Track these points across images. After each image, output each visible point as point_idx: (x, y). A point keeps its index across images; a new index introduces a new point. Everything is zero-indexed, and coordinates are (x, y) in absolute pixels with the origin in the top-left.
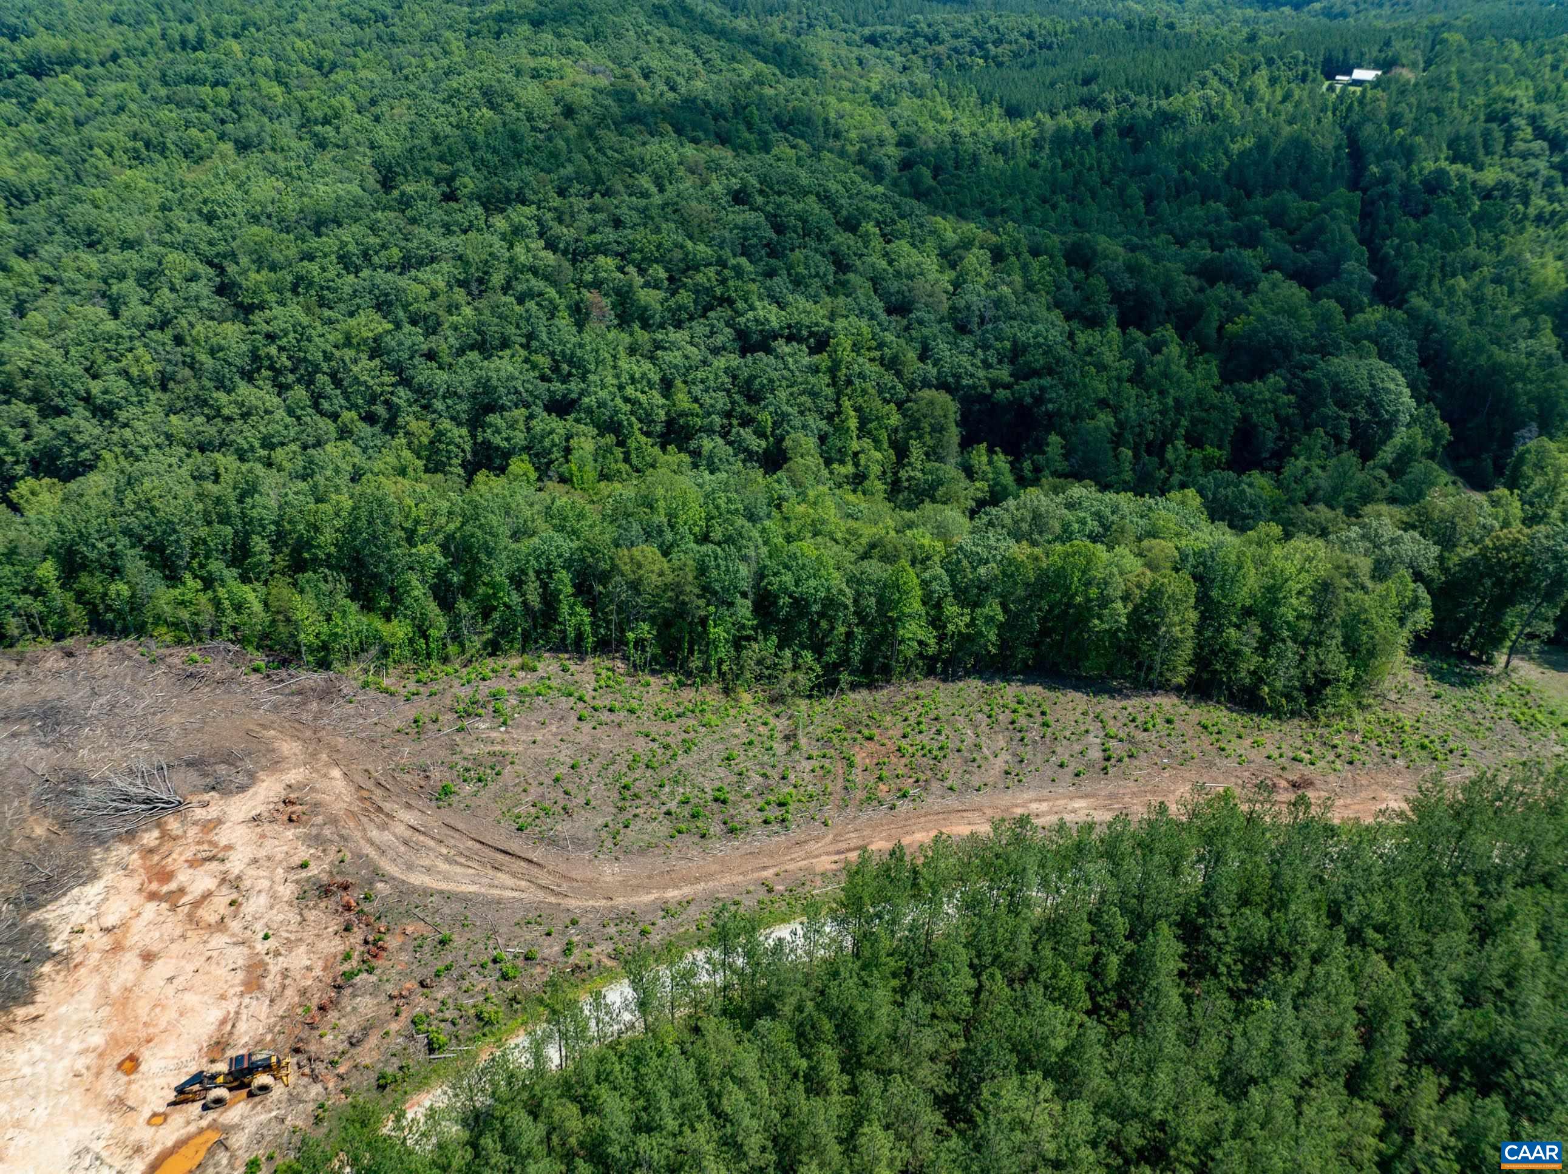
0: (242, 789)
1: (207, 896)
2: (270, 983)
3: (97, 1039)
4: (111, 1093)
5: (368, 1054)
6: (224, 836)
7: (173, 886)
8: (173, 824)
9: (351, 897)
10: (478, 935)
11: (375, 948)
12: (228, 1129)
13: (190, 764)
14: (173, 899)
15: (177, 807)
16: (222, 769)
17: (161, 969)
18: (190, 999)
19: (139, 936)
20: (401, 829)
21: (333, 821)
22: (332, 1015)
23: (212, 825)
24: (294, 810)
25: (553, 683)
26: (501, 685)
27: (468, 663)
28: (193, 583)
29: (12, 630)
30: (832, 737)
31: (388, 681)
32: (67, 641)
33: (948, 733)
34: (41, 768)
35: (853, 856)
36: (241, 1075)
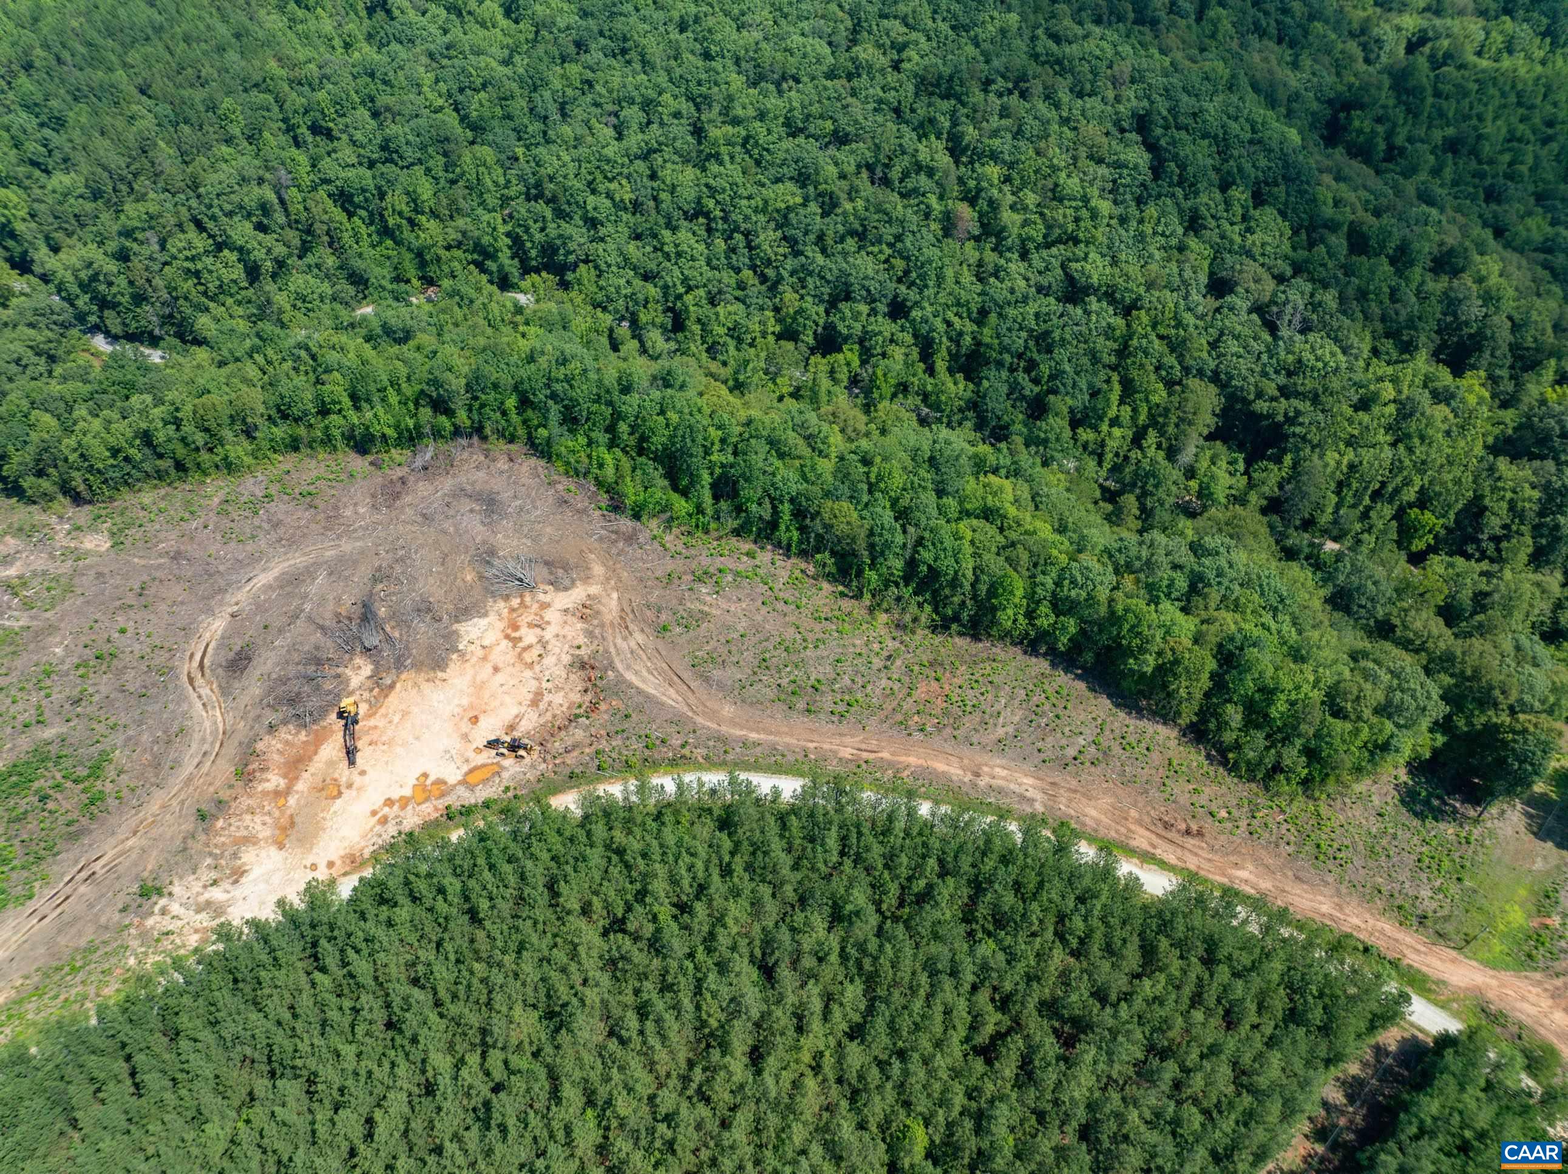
0: (566, 589)
1: (530, 647)
2: (542, 706)
3: (465, 702)
4: (464, 730)
5: (571, 759)
6: (548, 615)
7: (516, 634)
8: (528, 598)
9: (593, 674)
10: (645, 719)
11: (594, 707)
12: (503, 768)
13: (547, 563)
14: (515, 641)
15: (532, 589)
16: (560, 572)
17: (500, 678)
18: (507, 699)
19: (496, 657)
20: (633, 644)
21: (602, 625)
22: (563, 733)
23: (545, 606)
24: (586, 612)
25: (761, 572)
26: (729, 563)
27: (719, 539)
28: (582, 440)
29: (488, 431)
30: (916, 668)
31: (668, 538)
32: (512, 447)
33: (990, 696)
34: (478, 539)
35: (865, 755)
36: (514, 747)
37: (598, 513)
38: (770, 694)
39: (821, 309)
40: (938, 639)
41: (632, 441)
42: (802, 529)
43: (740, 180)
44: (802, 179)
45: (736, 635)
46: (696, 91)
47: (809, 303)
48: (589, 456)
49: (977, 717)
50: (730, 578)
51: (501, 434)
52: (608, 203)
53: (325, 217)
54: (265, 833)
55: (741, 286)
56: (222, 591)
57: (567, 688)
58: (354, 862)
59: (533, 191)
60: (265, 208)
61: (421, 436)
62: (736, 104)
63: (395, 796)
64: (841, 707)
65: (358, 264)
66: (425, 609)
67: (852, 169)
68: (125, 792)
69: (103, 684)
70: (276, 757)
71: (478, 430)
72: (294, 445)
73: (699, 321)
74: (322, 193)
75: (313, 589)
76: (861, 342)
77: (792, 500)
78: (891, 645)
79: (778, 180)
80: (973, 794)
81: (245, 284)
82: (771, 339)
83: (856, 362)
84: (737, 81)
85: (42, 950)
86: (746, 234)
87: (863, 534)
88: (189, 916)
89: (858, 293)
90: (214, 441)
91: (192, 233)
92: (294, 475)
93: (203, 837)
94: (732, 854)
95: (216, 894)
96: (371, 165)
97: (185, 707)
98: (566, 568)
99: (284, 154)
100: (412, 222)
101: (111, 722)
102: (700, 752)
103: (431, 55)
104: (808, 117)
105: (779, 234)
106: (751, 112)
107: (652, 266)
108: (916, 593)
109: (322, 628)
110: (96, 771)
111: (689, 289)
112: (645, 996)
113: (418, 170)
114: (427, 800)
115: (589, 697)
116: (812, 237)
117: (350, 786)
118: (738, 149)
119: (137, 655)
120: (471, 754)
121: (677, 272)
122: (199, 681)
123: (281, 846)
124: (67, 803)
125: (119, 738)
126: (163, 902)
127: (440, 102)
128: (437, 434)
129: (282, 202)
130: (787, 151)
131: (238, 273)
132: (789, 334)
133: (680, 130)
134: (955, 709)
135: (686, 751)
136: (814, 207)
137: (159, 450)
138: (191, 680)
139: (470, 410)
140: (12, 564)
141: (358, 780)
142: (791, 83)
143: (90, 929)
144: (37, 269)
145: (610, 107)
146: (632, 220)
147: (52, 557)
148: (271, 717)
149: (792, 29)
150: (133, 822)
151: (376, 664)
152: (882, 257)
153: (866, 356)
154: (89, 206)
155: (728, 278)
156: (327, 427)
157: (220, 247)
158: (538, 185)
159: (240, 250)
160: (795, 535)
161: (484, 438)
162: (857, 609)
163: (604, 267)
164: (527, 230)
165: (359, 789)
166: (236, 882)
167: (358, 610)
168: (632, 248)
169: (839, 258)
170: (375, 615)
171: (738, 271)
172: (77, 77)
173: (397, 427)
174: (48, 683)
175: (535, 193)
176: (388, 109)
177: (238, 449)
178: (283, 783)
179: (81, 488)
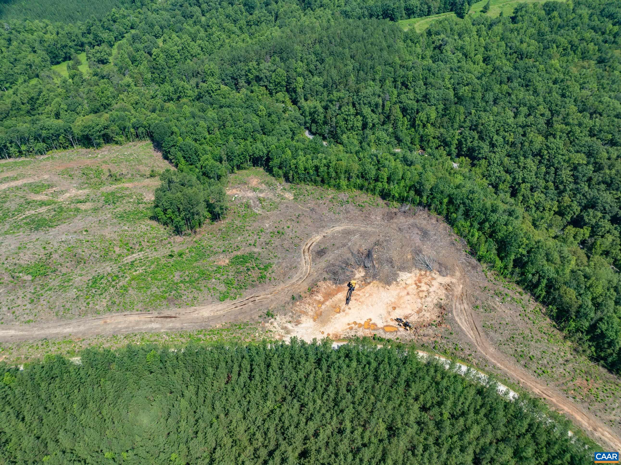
0: (443, 276)
1: (423, 291)
2: (421, 315)
3: (393, 300)
4: (389, 310)
5: (425, 339)
6: (434, 283)
7: (420, 285)
8: (428, 273)
9: (443, 312)
10: (458, 338)
11: (440, 324)
12: (399, 330)
13: (439, 263)
14: (419, 287)
15: (431, 271)
16: (443, 269)
17: (408, 297)
18: (409, 306)
19: (409, 289)
20: (462, 307)
21: (453, 295)
22: (425, 328)
23: (434, 279)
24: (448, 288)
25: (523, 302)
26: (511, 293)
27: (509, 282)
28: (468, 224)
29: (432, 207)
30: (578, 371)
31: (489, 273)
32: (439, 217)
33: (611, 399)
34: (417, 244)
35: (545, 396)
36: (406, 325)
37: (464, 253)
38: (512, 352)
39: (579, 208)
40: (591, 364)
41: (488, 231)
42: (548, 293)
43: (561, 147)
44: (589, 155)
45: (504, 323)
46: (554, 108)
47: (575, 204)
48: (469, 231)
49: (602, 405)
50: (509, 299)
51: (436, 210)
52: (502, 140)
53: (396, 114)
54: (311, 313)
55: (546, 188)
56: (323, 227)
57: (432, 312)
58: (337, 338)
59: (473, 127)
60: (377, 105)
61: (407, 200)
62: (570, 117)
63: (358, 322)
64: (540, 372)
65: (400, 134)
66: (390, 262)
67: (615, 156)
68: (272, 279)
69: (277, 242)
70: (323, 290)
71: (428, 206)
72: (361, 188)
73: (523, 196)
74: (397, 106)
75: (353, 238)
76: (593, 227)
77: (548, 280)
78: (569, 356)
79: (577, 152)
80: (591, 437)
81: (360, 129)
82: (552, 212)
83: (587, 235)
84: (573, 108)
85: (233, 317)
86: (556, 169)
87: (576, 305)
88: (279, 329)
89: (600, 207)
90: (338, 177)
91: (351, 107)
92: (358, 198)
93: (291, 305)
94: (481, 406)
95: (289, 326)
96: (418, 101)
97: (299, 260)
98: (446, 268)
99: (390, 90)
100: (424, 126)
101: (276, 254)
102: (475, 361)
103: (451, 69)
104: (600, 131)
105: (571, 173)
106: (576, 122)
107: (512, 168)
108: (590, 340)
109: (352, 253)
110: (266, 268)
111: (524, 182)
112: (428, 443)
113: (434, 108)
114: (368, 328)
115: (439, 319)
116: (585, 179)
117: (344, 311)
118: (565, 135)
119: (290, 236)
120: (389, 320)
121: (521, 174)
122: (306, 254)
123: (315, 320)
124: (254, 274)
125: (276, 261)
126: (272, 320)
127: (449, 86)
128: (413, 201)
129: (383, 106)
130: (587, 142)
131: (360, 124)
132: (560, 213)
133: (542, 121)
134: (592, 397)
135: (470, 358)
136: (591, 167)
137: (319, 174)
138: (304, 252)
139: (427, 198)
140: (262, 193)
141: (347, 310)
142: (598, 115)
143: (248, 318)
144: (299, 104)
145: (515, 105)
146: (509, 149)
147: (275, 195)
148: (325, 275)
149: (605, 94)
150: (272, 290)
151: (367, 273)
152: (616, 196)
153: (593, 234)
154: (322, 89)
155: (542, 183)
156: (375, 186)
157: (357, 114)
158: (476, 126)
159: (364, 117)
160: (544, 293)
161: (429, 210)
162: (559, 335)
163: (492, 163)
164: (466, 140)
165: (346, 314)
166: (296, 325)
167: (366, 252)
168: (506, 160)
169: (596, 191)
170: (372, 256)
171: (547, 181)
172: (333, 48)
173: (399, 194)
174: (260, 234)
175: (474, 128)
176: (430, 84)
177: (344, 182)
178: (322, 299)
179: (291, 177)
